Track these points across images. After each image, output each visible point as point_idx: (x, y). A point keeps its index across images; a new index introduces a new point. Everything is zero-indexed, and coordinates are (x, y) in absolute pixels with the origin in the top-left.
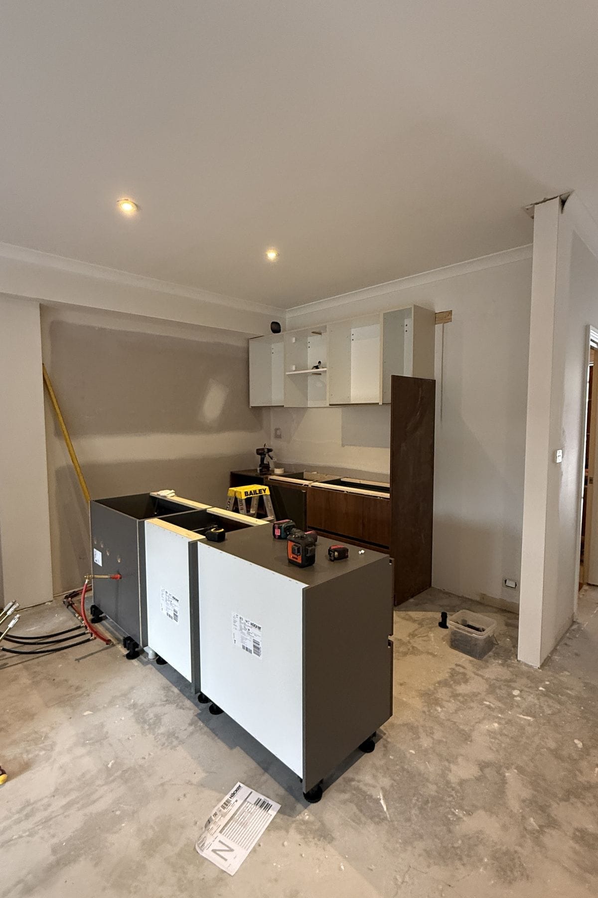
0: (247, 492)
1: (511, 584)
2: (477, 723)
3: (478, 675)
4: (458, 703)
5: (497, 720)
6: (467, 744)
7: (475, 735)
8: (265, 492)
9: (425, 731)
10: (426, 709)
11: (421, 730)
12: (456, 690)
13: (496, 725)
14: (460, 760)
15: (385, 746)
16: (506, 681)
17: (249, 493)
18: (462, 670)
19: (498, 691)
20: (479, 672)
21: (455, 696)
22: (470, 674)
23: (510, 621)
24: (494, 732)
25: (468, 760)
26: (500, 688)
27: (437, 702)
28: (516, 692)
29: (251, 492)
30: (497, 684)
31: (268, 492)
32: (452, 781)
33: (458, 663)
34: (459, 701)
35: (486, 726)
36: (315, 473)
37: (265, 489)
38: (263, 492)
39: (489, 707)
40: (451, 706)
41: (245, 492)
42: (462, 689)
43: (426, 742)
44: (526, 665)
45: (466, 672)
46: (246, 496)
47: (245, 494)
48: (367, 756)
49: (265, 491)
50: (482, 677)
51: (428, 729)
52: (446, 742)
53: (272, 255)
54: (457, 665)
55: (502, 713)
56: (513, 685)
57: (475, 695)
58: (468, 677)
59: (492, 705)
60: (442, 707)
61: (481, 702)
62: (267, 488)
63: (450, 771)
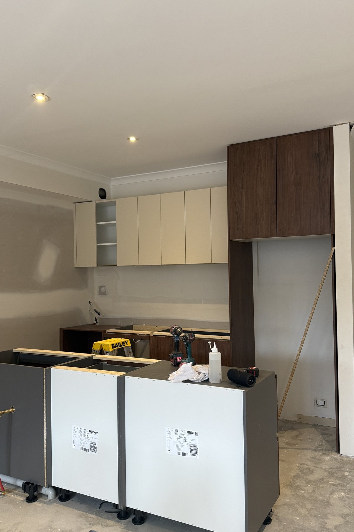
0: (113, 345)
1: (320, 403)
2: (330, 495)
3: (317, 467)
4: (313, 486)
5: (341, 491)
6: (329, 507)
7: (332, 501)
8: (127, 345)
9: (299, 505)
10: (293, 493)
11: (296, 505)
12: (307, 479)
13: (343, 493)
14: (329, 516)
15: (277, 519)
16: (337, 468)
17: (115, 346)
18: (306, 467)
19: (335, 475)
20: (317, 466)
21: (309, 482)
22: (312, 468)
23: (324, 432)
24: (343, 498)
25: (334, 516)
26: (335, 473)
27: (298, 488)
28: (347, 474)
29: (116, 344)
30: (333, 471)
31: (129, 344)
32: (330, 528)
33: (301, 463)
34: (313, 484)
35: (336, 495)
36: (144, 325)
37: (127, 341)
38: (125, 344)
39: (333, 485)
40: (310, 488)
41: (112, 345)
42: (311, 478)
43: (303, 511)
44: (346, 456)
45: (309, 467)
46: (113, 348)
47: (112, 346)
48: (268, 526)
49: (127, 343)
50: (322, 468)
51: (301, 504)
52: (316, 509)
53: (133, 139)
54: (301, 464)
55: (343, 486)
56: (343, 469)
57: (321, 480)
58: (311, 469)
59: (335, 483)
60: (304, 490)
61: (327, 483)
62: (128, 340)
63: (326, 523)
